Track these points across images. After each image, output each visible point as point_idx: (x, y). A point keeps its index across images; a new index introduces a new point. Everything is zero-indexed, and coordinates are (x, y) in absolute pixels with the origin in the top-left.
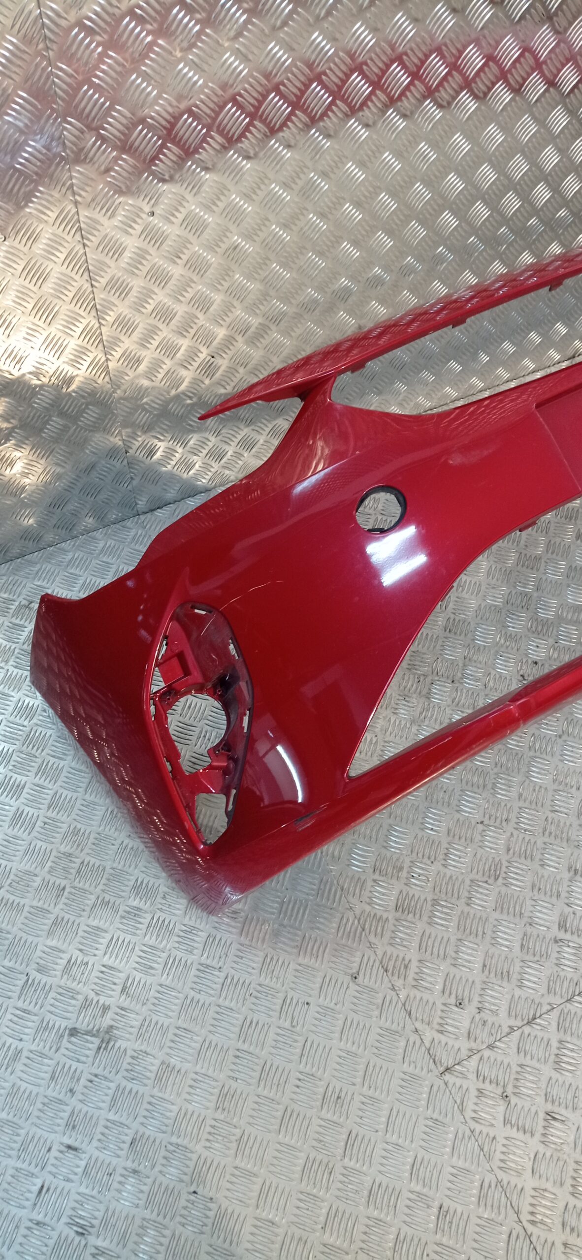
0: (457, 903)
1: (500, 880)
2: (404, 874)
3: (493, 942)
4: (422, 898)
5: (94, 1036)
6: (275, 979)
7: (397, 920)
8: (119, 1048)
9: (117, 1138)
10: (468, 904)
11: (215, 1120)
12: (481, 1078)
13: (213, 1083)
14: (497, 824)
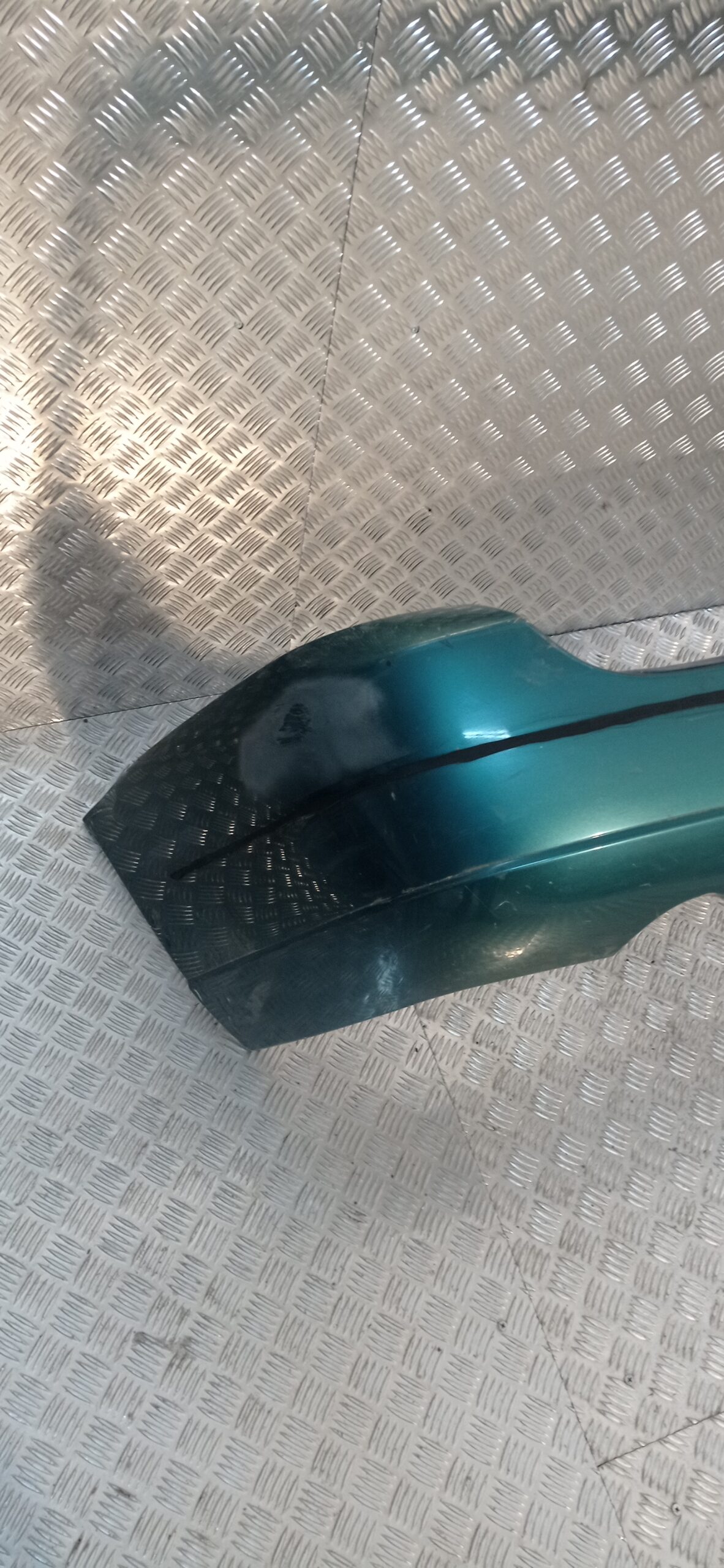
0: (636, 1248)
1: (692, 1229)
2: (572, 1200)
3: (677, 1306)
4: (594, 1236)
5: (166, 1347)
6: (401, 1311)
7: (560, 1259)
8: (197, 1369)
9: (183, 1488)
10: (650, 1253)
11: (310, 1483)
12: (647, 1480)
13: (312, 1434)
14: (694, 1155)
